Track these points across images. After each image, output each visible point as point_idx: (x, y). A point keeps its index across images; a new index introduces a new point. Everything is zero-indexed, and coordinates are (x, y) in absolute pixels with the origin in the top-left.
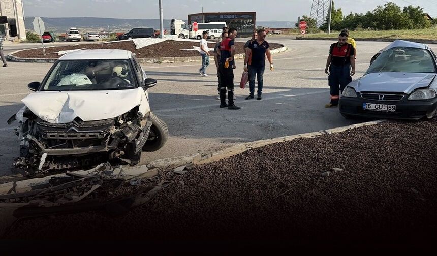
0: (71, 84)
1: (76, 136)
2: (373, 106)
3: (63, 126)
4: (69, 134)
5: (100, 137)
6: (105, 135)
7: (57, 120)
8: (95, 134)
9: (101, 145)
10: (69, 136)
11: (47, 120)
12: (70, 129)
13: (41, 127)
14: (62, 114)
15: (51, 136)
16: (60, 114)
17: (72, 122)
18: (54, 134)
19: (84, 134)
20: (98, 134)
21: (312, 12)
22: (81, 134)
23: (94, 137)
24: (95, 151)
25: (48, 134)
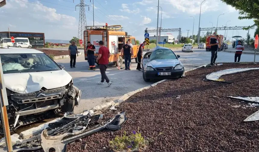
0: (14, 69)
1: (44, 99)
2: (162, 74)
3: (33, 94)
4: (39, 98)
5: (59, 98)
6: (62, 96)
7: (26, 91)
8: (56, 96)
9: (54, 104)
10: (39, 100)
11: (18, 92)
12: (39, 95)
13: (15, 97)
14: (29, 86)
15: (25, 101)
16: (26, 87)
17: (40, 90)
18: (28, 100)
19: (50, 97)
20: (58, 95)
21: (79, 35)
22: (48, 97)
23: (56, 98)
24: (51, 109)
25: (23, 101)
